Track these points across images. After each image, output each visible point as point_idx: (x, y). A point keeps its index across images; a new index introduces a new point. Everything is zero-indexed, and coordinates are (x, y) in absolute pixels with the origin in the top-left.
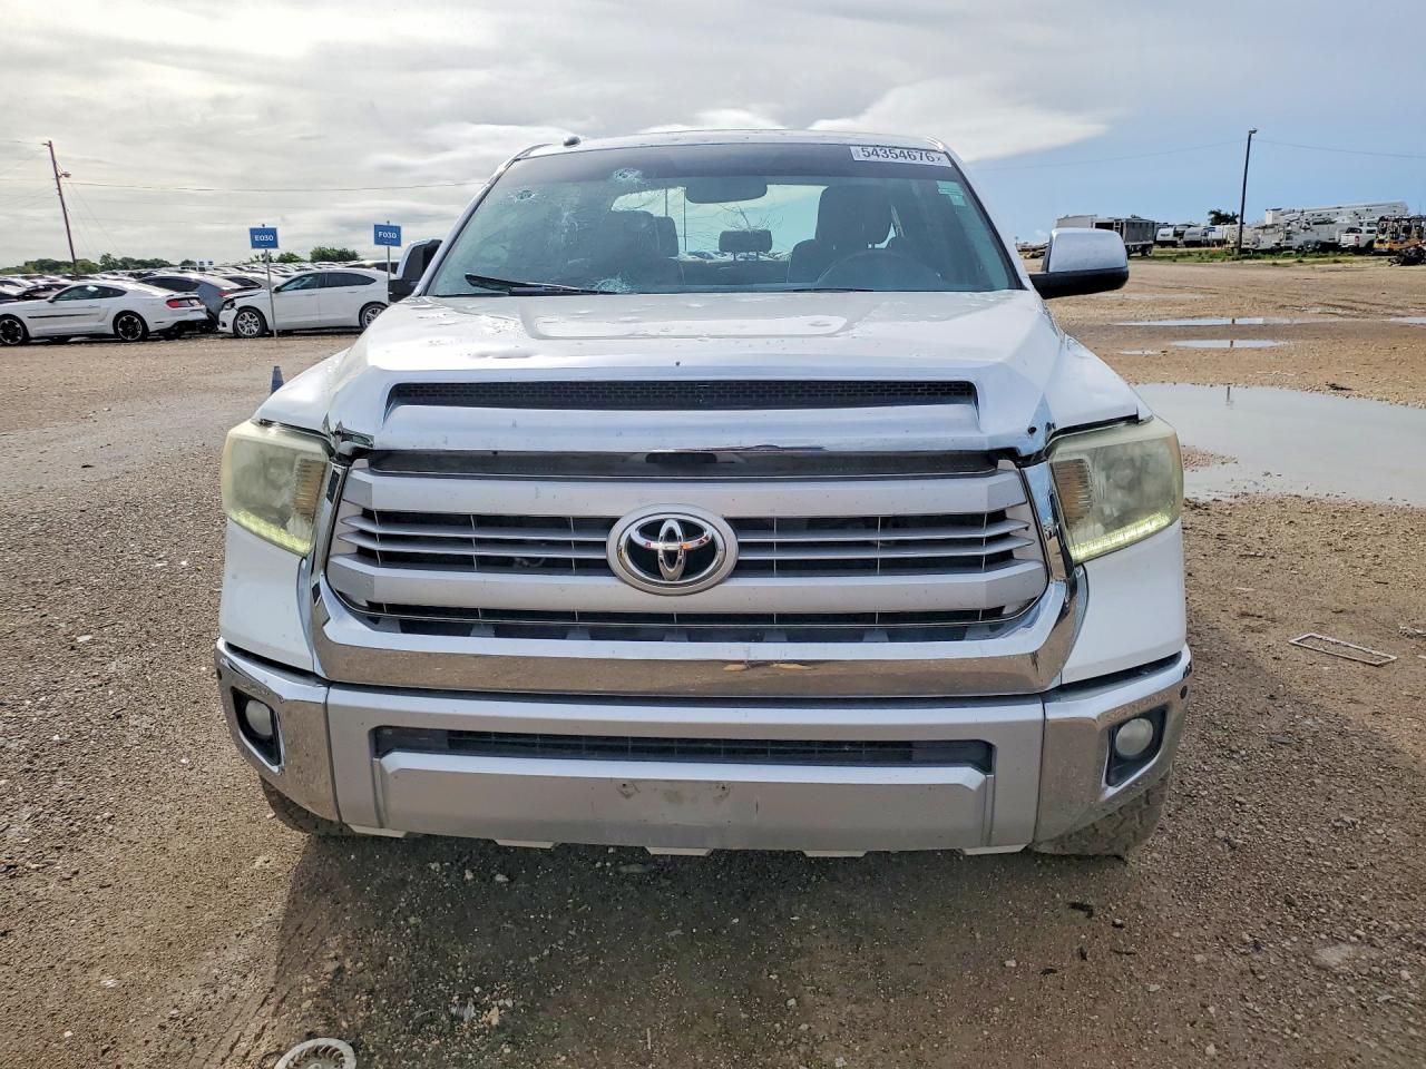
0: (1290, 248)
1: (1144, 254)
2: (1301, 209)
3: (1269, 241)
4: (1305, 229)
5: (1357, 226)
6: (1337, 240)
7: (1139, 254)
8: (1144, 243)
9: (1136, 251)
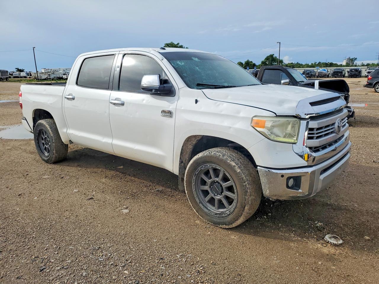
0: (50, 79)
1: (7, 80)
2: (51, 69)
3: (44, 77)
4: (53, 74)
5: (65, 73)
6: (61, 77)
7: (5, 80)
8: (6, 77)
9: (4, 79)
